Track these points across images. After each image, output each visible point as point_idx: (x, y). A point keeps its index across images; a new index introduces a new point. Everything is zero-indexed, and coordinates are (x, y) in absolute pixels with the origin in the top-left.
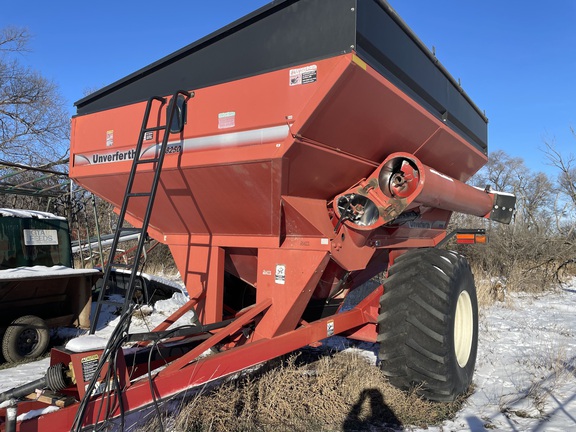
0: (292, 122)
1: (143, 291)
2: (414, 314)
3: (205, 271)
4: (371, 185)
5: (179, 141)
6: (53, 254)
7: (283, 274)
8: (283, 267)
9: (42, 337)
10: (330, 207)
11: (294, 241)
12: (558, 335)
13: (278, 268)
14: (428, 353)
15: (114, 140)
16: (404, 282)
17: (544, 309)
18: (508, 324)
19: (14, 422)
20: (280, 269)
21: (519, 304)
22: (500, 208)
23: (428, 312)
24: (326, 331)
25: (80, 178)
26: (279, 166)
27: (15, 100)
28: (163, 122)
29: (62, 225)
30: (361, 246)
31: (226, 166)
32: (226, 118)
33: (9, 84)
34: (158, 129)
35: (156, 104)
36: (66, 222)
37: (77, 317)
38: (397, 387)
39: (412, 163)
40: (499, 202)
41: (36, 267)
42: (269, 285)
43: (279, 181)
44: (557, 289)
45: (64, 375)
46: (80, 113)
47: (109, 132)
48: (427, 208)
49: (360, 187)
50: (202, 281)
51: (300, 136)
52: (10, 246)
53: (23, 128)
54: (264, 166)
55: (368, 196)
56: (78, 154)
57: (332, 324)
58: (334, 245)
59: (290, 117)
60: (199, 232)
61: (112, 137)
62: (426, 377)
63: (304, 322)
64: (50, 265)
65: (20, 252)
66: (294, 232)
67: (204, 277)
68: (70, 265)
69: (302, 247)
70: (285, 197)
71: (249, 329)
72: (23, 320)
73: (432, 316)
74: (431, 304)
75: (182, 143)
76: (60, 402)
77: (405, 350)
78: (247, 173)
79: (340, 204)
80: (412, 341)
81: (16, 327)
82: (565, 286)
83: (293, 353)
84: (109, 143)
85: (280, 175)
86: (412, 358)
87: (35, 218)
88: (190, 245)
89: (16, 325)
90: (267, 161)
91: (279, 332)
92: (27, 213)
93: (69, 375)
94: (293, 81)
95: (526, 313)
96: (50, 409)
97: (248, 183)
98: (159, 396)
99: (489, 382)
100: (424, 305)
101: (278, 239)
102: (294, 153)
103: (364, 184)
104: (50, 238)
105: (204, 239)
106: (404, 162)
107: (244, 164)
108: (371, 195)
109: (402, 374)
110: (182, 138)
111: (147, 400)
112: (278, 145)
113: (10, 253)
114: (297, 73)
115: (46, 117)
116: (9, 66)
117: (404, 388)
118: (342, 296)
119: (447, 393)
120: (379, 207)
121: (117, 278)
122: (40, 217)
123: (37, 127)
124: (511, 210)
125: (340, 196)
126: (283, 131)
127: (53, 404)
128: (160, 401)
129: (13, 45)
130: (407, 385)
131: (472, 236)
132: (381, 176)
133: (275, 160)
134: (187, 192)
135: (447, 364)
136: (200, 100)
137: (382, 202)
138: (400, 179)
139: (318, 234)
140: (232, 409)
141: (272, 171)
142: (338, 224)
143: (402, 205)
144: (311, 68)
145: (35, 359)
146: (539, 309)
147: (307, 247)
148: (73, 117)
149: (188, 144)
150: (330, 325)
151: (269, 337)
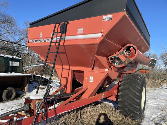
0: (103, 32)
1: (43, 82)
2: (130, 93)
3: (67, 77)
4: (120, 54)
5: (64, 37)
6: (18, 69)
7: (92, 79)
8: (92, 77)
9: (14, 94)
10: (108, 59)
11: (97, 69)
12: (165, 101)
13: (91, 77)
14: (134, 105)
15: (42, 35)
16: (127, 83)
17: (158, 93)
18: (150, 97)
19: (16, 121)
20: (91, 78)
21: (151, 91)
22: (152, 63)
23: (135, 93)
24: (102, 97)
25: (30, 46)
26: (97, 46)
27: (4, 23)
28: (59, 31)
29: (21, 61)
30: (115, 72)
31: (79, 45)
32: (80, 30)
33: (2, 18)
34: (57, 33)
35: (57, 25)
36: (22, 60)
37: (24, 88)
38: (122, 115)
39: (134, 48)
40: (151, 61)
41: (13, 73)
42: (87, 82)
43: (96, 51)
44: (160, 87)
45: (29, 107)
46: (31, 27)
47: (41, 33)
48: (134, 62)
49: (116, 54)
50: (66, 80)
51: (105, 37)
52: (6, 66)
53: (6, 31)
54: (92, 46)
55: (119, 57)
56: (30, 39)
57: (104, 95)
58: (109, 71)
59: (102, 31)
60: (66, 65)
61: (42, 34)
62: (133, 112)
63: (96, 94)
64: (17, 72)
65: (8, 68)
66: (97, 67)
67: (67, 79)
68: (23, 73)
69: (99, 71)
70: (97, 56)
71: (81, 95)
72: (9, 88)
73: (136, 94)
74: (135, 91)
75: (65, 37)
76: (29, 115)
77: (127, 104)
78: (86, 48)
79: (111, 59)
80: (129, 101)
81: (6, 91)
82: (162, 87)
83: (93, 103)
84: (41, 36)
85: (97, 49)
86: (129, 106)
87: (13, 58)
88: (63, 69)
89: (7, 90)
90: (93, 44)
91: (90, 96)
92: (10, 57)
93: (31, 107)
94: (104, 20)
95: (153, 94)
96: (26, 117)
97: (85, 51)
98: (57, 114)
99: (148, 114)
100: (134, 91)
101: (91, 69)
102: (102, 42)
103: (118, 53)
104: (16, 64)
105: (68, 67)
106: (131, 47)
107: (86, 45)
108: (120, 57)
109: (125, 111)
110: (65, 36)
111: (53, 115)
112: (98, 39)
113: (5, 68)
114: (105, 17)
115: (13, 28)
116: (2, 13)
117: (125, 115)
118: (107, 87)
119: (139, 117)
120: (122, 60)
121: (36, 77)
122: (14, 58)
123: (10, 32)
124: (155, 64)
125: (111, 56)
126: (100, 35)
127: (26, 116)
128: (57, 116)
129: (4, 6)
130: (126, 114)
131: (145, 71)
132: (123, 51)
133: (96, 44)
134: (65, 53)
135: (139, 109)
136: (71, 24)
137: (123, 59)
138: (129, 52)
139: (105, 68)
140: (75, 118)
141: (94, 47)
142: (110, 65)
143: (130, 60)
144: (111, 16)
145: (12, 100)
146: (157, 93)
147: (101, 72)
148: (29, 28)
149: (67, 38)
150: (103, 95)
151: (87, 98)
